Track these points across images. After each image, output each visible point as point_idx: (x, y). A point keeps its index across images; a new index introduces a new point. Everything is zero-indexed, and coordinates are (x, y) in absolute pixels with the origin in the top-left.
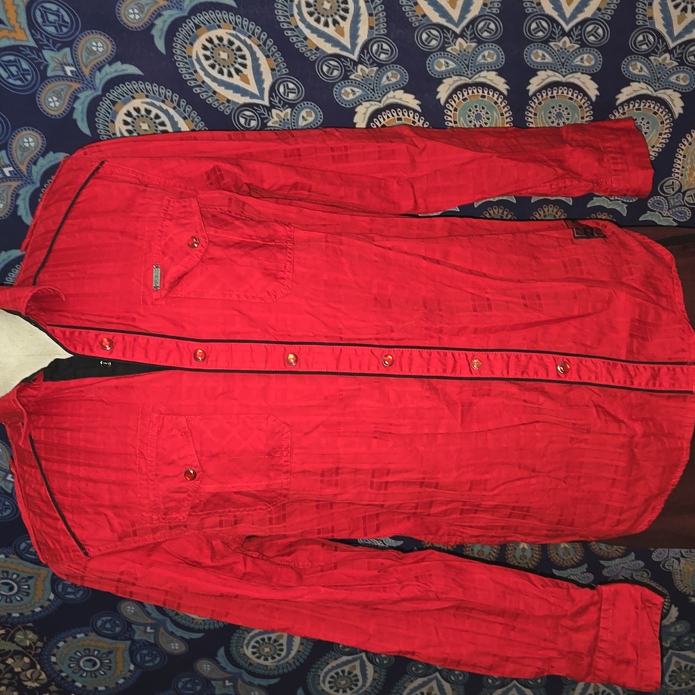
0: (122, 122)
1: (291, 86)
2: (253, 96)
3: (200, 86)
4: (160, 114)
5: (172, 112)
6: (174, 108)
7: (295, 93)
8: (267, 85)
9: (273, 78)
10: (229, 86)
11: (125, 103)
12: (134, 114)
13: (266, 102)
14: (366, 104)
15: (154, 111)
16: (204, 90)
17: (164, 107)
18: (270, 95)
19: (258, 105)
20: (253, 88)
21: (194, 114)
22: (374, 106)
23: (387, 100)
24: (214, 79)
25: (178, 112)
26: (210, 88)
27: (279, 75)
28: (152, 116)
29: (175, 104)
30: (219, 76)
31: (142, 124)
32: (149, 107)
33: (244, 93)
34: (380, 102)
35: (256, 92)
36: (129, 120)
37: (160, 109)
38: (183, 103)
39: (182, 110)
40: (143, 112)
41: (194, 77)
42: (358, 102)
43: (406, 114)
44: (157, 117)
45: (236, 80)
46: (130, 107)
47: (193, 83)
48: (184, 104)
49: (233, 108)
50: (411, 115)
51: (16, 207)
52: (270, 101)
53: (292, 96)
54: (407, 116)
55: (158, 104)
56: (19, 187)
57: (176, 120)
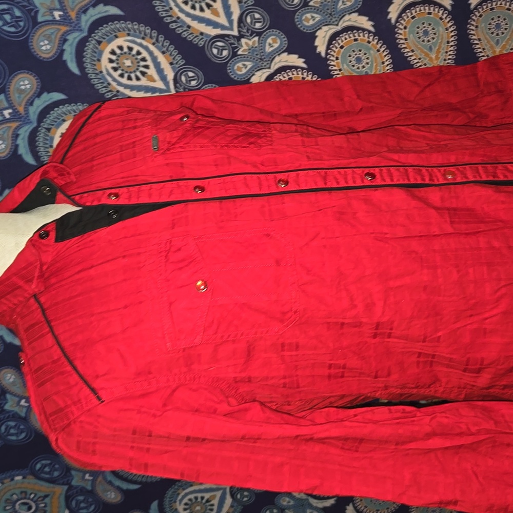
0: (107, 61)
1: (257, 16)
2: (223, 27)
3: (174, 22)
4: (142, 50)
5: (152, 47)
6: (154, 44)
7: (260, 22)
8: (235, 17)
9: (241, 10)
10: (201, 20)
11: (110, 41)
12: (118, 51)
13: (235, 32)
14: (325, 28)
15: (136, 48)
16: (179, 25)
17: (144, 43)
18: (239, 26)
19: (228, 36)
20: (223, 20)
21: (172, 48)
22: (333, 29)
23: (343, 24)
24: (188, 15)
25: (157, 47)
26: (184, 22)
27: (247, 7)
28: (134, 52)
29: (154, 40)
30: (192, 12)
31: (125, 61)
32: (131, 45)
33: (216, 25)
34: (337, 25)
35: (226, 24)
36: (114, 57)
37: (141, 45)
38: (161, 38)
39: (160, 44)
40: (126, 50)
41: (169, 14)
42: (318, 26)
43: (361, 34)
44: (139, 53)
45: (207, 14)
46: (113, 45)
47: (169, 20)
48: (163, 39)
49: (206, 40)
50: (366, 35)
51: (17, 146)
52: (239, 32)
53: (258, 25)
54: (362, 37)
55: (139, 41)
56: (18, 128)
57: (155, 55)
